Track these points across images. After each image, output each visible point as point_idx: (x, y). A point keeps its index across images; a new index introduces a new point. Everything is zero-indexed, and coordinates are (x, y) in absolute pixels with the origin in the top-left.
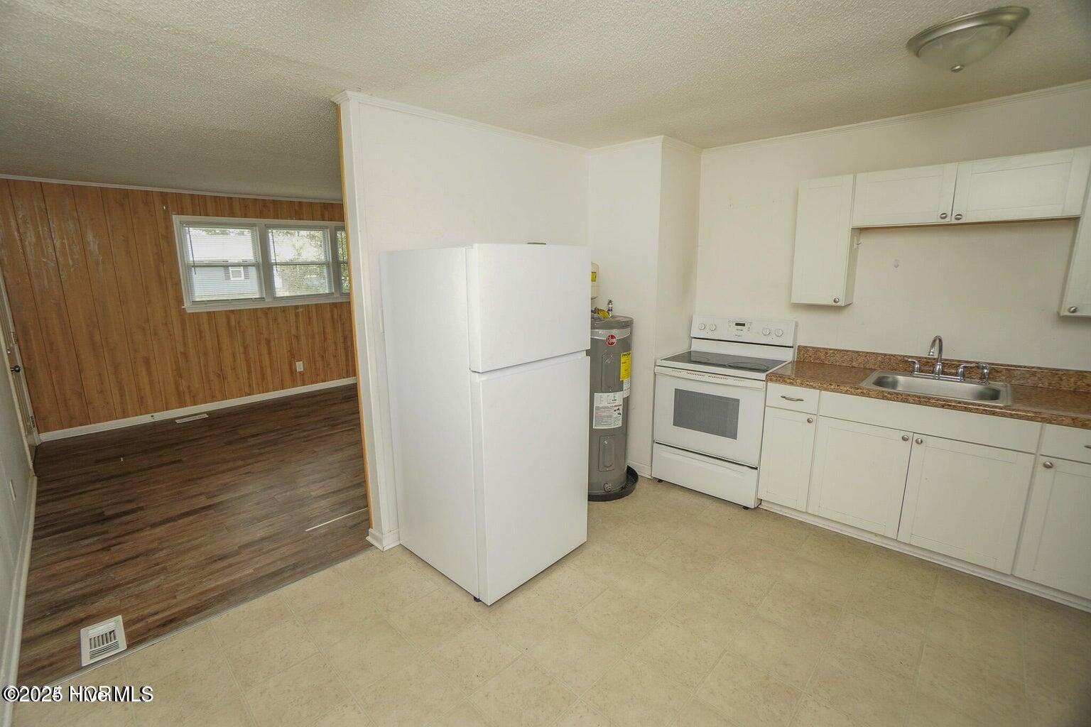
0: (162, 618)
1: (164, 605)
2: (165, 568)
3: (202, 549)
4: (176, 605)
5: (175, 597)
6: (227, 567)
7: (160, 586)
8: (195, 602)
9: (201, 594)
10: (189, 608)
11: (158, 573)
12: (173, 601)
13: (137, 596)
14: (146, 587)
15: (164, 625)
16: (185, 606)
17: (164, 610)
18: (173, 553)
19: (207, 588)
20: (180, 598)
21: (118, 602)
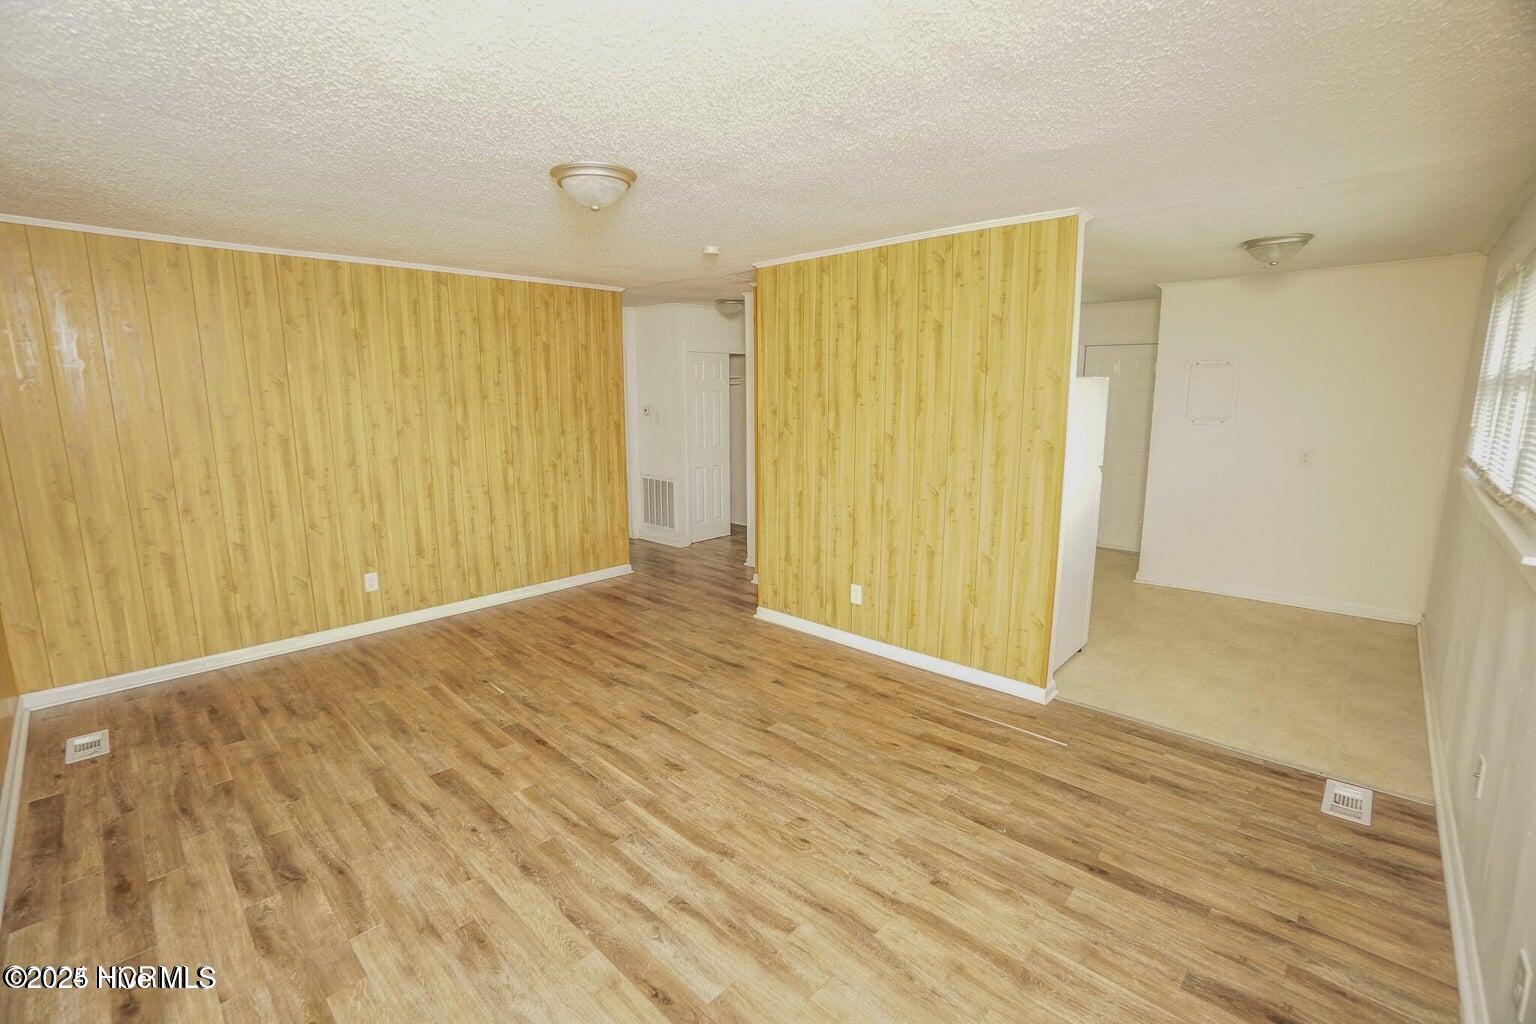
0: (1283, 780)
1: (1272, 790)
2: (1243, 825)
3: (1181, 813)
4: (1263, 782)
5: (1258, 789)
6: (1183, 775)
7: (1264, 811)
8: (1243, 771)
9: (1232, 774)
10: (1251, 770)
11: (1256, 826)
12: (1263, 788)
13: (1294, 818)
14: (1279, 821)
15: (1284, 775)
16: (1253, 774)
17: (1277, 786)
18: (1218, 837)
19: (1220, 774)
20: (1254, 785)
21: (1319, 826)
